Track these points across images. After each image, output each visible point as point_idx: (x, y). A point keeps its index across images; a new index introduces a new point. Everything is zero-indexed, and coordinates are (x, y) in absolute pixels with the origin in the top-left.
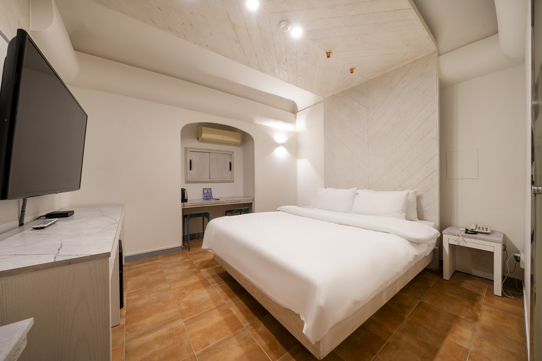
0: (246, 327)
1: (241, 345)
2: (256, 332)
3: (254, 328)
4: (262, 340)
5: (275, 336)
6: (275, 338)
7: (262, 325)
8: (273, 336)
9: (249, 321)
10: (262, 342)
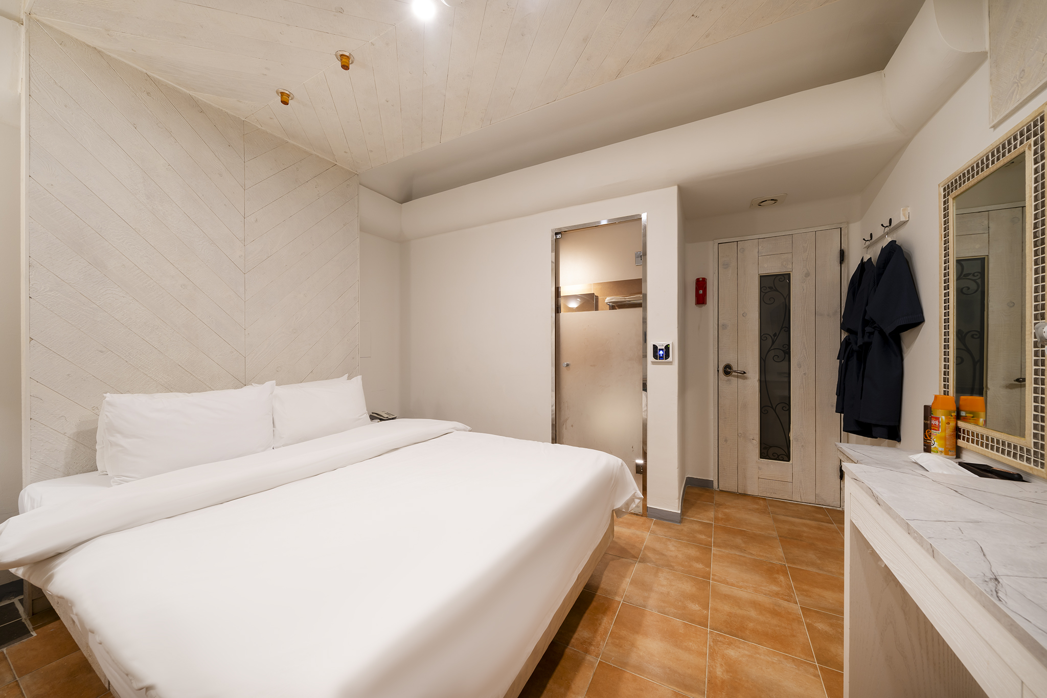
0: (597, 657)
1: (633, 645)
2: (596, 637)
3: (590, 644)
4: (603, 624)
5: (584, 613)
6: (588, 611)
7: (576, 636)
8: (586, 615)
9: (583, 659)
10: (607, 623)
